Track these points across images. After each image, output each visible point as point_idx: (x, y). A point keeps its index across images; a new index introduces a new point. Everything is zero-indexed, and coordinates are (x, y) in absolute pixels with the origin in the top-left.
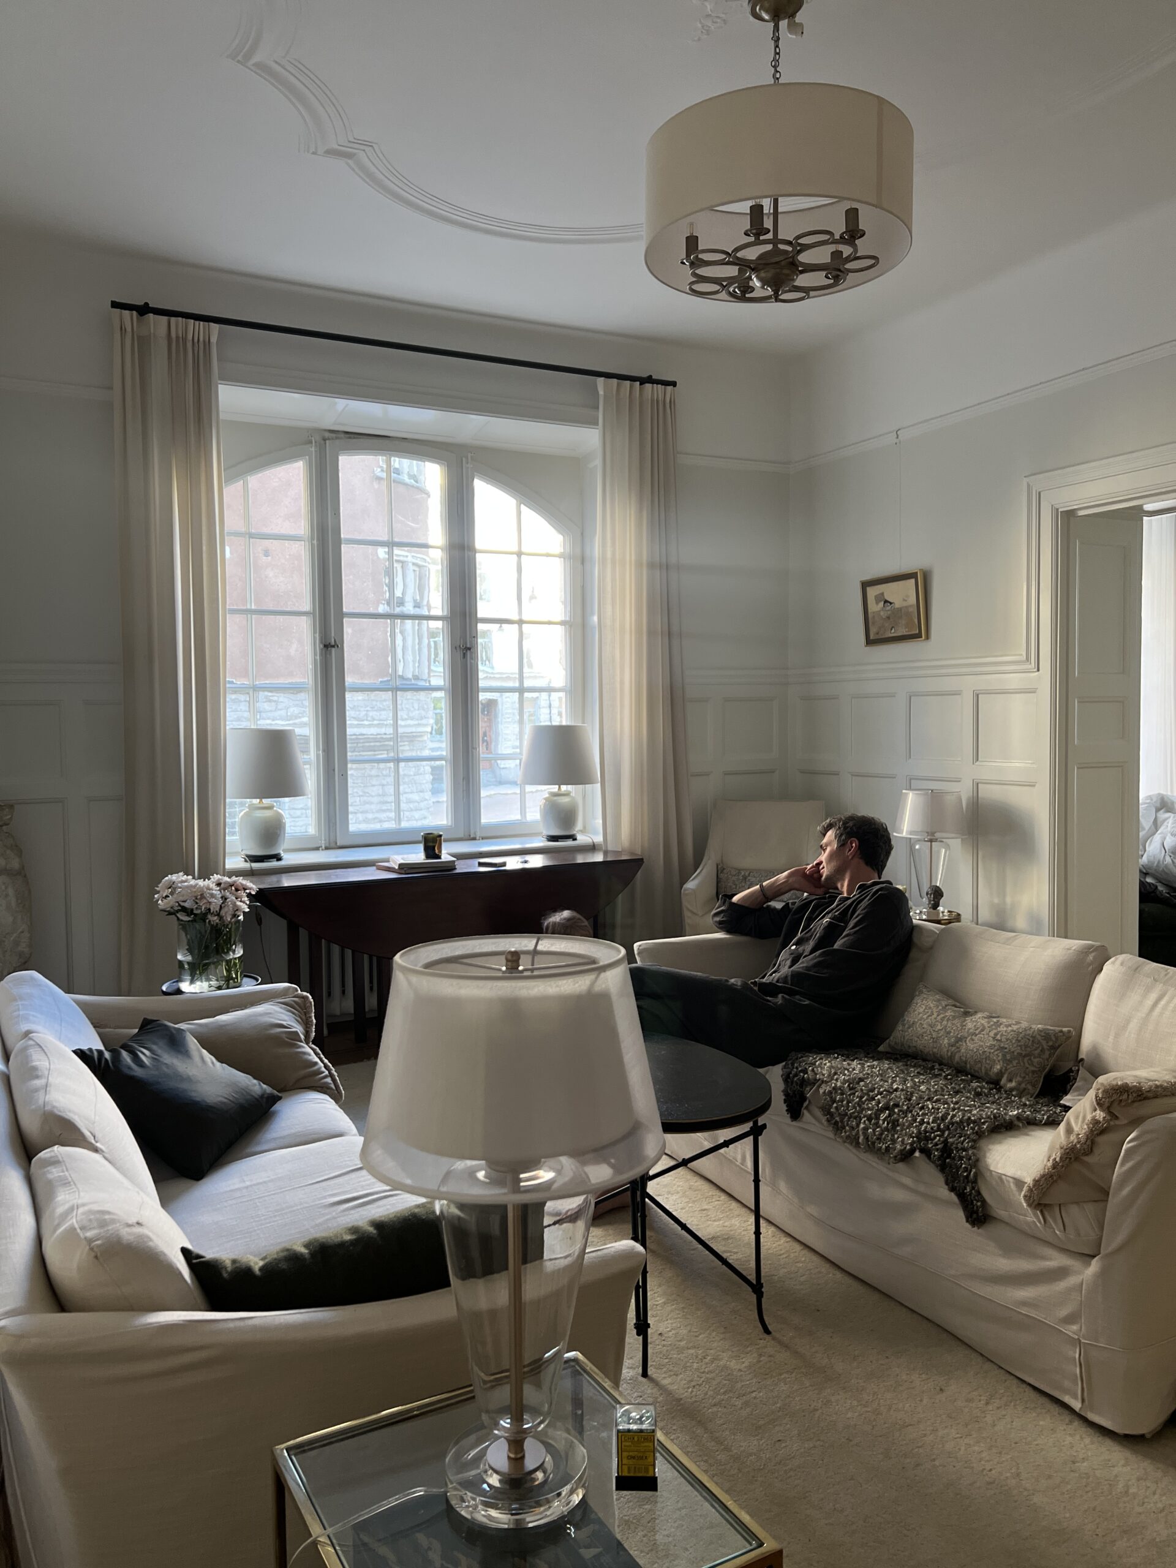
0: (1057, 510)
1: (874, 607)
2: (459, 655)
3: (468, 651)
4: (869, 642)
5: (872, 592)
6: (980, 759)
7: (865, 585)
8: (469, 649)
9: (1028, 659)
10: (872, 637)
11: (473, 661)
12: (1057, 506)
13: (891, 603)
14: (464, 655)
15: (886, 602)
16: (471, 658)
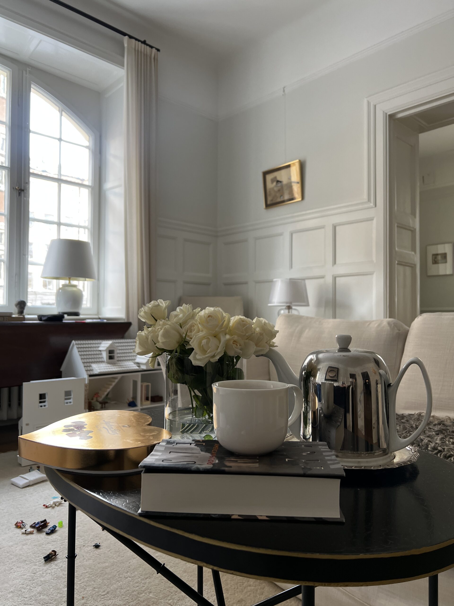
0: (386, 114)
1: (270, 185)
2: (16, 193)
3: (22, 192)
4: (268, 206)
5: (269, 177)
6: (337, 262)
7: (265, 174)
8: (23, 190)
9: (369, 200)
10: (269, 202)
11: (25, 199)
12: (386, 112)
13: (281, 182)
14: (20, 194)
15: (278, 181)
16: (25, 196)
